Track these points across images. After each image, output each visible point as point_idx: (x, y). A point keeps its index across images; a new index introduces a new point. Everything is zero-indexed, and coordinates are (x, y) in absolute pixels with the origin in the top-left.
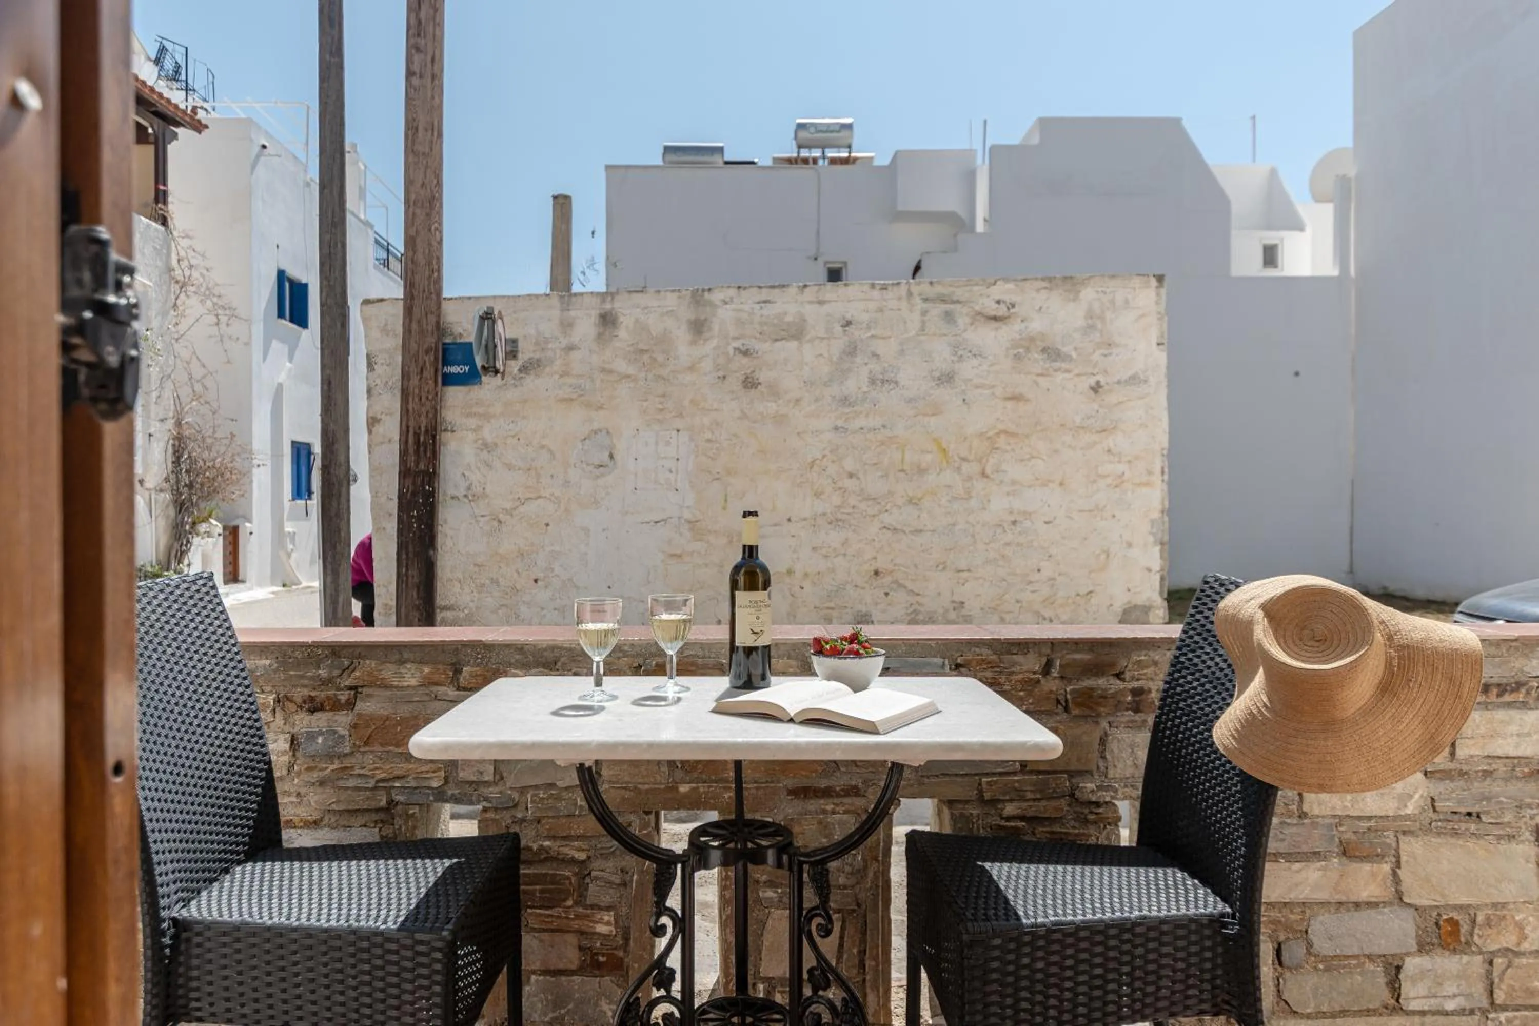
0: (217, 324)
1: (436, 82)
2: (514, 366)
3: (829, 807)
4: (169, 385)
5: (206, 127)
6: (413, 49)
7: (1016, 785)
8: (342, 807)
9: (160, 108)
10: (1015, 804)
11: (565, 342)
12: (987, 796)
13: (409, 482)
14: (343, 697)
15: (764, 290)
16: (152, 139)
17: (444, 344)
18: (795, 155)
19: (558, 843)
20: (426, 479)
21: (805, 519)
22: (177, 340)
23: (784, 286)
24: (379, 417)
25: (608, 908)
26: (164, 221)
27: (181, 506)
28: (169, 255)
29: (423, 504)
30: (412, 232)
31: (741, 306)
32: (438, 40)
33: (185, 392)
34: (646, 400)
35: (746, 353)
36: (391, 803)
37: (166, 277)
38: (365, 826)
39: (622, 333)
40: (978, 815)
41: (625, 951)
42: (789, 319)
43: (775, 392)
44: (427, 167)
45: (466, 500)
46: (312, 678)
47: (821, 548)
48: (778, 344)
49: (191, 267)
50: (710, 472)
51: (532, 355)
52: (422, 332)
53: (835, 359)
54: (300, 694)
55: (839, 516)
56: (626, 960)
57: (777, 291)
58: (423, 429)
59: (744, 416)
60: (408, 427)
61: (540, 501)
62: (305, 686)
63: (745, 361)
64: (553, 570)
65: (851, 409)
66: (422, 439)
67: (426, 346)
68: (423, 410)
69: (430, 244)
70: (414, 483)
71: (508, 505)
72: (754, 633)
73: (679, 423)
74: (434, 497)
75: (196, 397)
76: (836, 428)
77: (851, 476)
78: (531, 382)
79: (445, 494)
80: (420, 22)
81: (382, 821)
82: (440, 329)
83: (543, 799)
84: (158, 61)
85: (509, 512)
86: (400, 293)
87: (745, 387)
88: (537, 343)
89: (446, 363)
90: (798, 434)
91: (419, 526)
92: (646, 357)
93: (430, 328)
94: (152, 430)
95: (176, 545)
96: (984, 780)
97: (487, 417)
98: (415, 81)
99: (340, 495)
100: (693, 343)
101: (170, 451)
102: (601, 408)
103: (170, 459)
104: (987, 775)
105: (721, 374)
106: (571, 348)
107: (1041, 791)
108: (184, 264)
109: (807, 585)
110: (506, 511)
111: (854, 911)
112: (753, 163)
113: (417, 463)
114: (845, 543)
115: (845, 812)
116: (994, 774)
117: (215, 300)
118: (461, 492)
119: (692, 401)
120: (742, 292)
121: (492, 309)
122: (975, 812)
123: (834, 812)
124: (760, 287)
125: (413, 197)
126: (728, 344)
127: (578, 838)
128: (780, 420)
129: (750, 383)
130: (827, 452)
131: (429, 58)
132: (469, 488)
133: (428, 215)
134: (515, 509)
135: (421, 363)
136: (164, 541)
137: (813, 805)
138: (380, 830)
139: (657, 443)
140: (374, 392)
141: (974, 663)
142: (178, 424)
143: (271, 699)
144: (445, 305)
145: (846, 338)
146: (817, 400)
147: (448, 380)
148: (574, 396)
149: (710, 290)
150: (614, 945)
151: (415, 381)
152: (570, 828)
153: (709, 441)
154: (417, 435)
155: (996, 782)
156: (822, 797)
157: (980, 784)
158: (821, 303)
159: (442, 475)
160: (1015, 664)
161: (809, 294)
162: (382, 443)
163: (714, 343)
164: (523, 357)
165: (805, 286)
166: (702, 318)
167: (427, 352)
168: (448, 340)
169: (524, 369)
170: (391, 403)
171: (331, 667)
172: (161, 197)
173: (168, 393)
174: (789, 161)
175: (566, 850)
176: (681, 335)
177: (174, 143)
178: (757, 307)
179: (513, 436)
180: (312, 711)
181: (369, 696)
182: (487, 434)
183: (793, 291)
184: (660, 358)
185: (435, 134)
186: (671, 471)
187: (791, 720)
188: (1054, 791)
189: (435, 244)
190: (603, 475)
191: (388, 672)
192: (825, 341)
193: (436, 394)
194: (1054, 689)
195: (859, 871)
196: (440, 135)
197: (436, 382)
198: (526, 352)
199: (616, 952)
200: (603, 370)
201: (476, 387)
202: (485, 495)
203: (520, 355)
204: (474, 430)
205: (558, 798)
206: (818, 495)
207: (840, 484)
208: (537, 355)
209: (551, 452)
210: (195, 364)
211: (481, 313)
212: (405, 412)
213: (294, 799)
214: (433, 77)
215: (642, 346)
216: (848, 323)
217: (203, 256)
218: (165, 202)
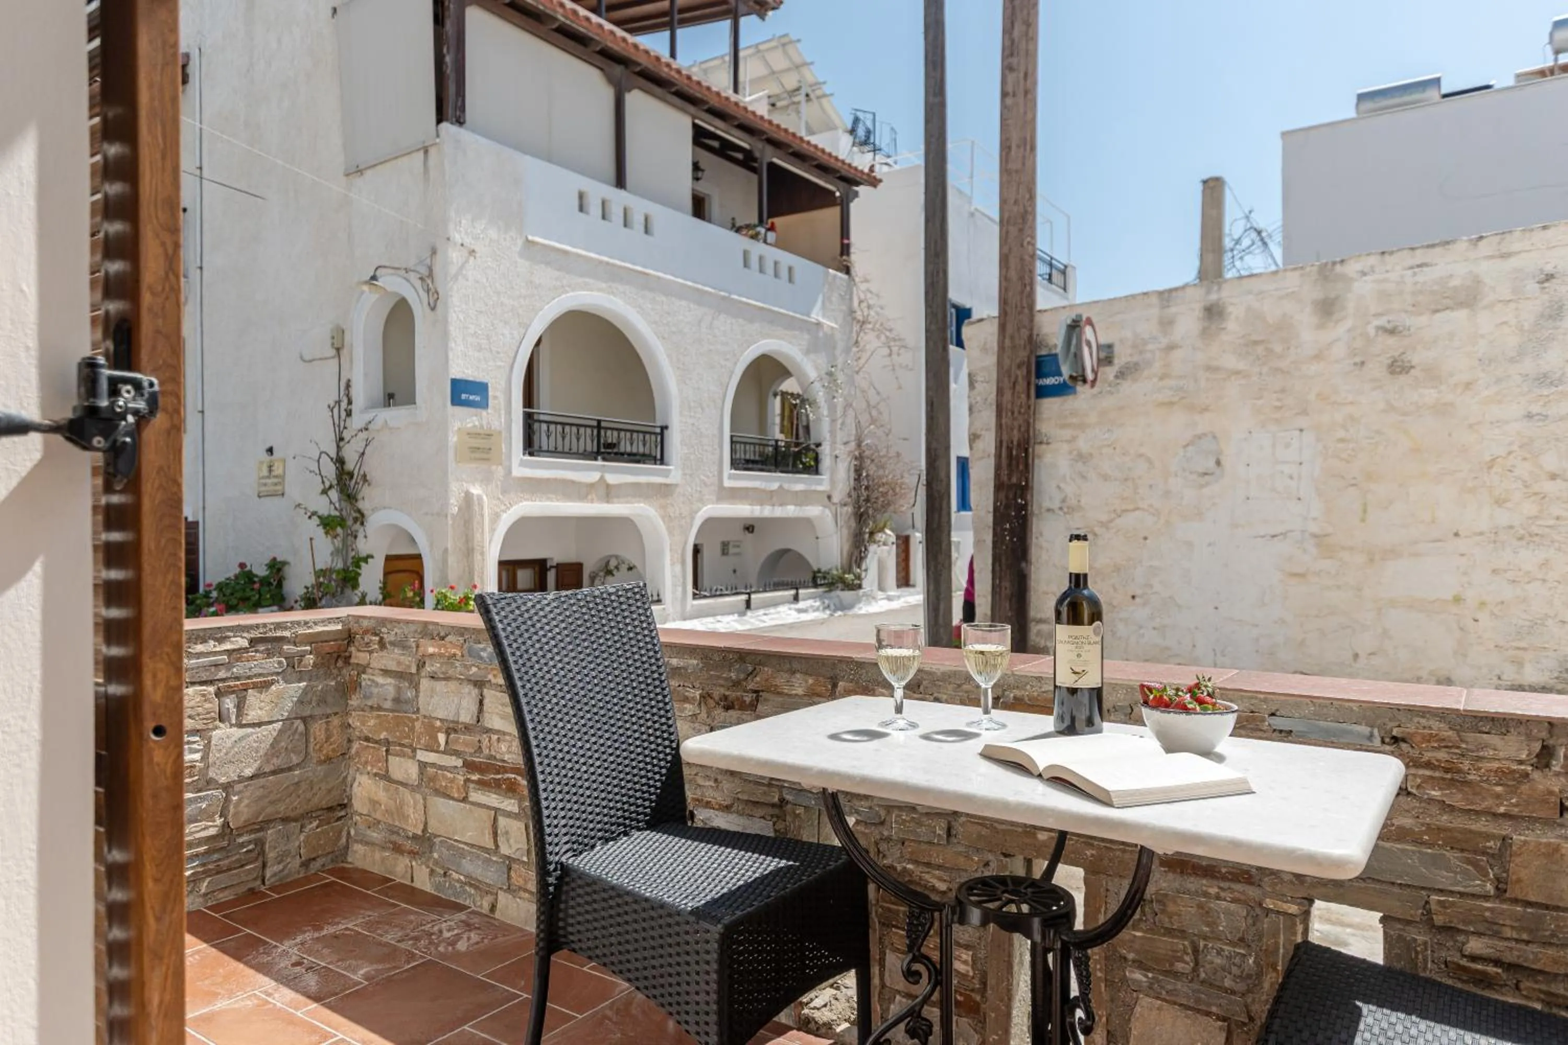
0: (890, 355)
1: (1029, 96)
2: (1109, 373)
3: (1213, 891)
4: (851, 413)
5: (880, 181)
6: (1007, 68)
7: (1487, 914)
8: (746, 798)
9: (844, 173)
10: (1485, 940)
11: (1164, 341)
12: (1439, 920)
13: (1002, 495)
14: (748, 698)
15: (1418, 252)
16: (839, 201)
17: (1038, 357)
18: (1550, 63)
19: (920, 869)
20: (1019, 492)
21: (1481, 534)
22: (857, 372)
23: (1448, 243)
24: (978, 432)
25: (967, 947)
26: (847, 270)
27: (860, 517)
28: (851, 299)
29: (1016, 517)
30: (1006, 250)
31: (1387, 275)
32: (1031, 56)
33: (865, 418)
34: (1260, 398)
35: (1392, 332)
36: (782, 801)
37: (849, 318)
38: (763, 817)
39: (1231, 325)
40: (1425, 943)
41: (983, 997)
42: (1455, 282)
43: (1433, 376)
44: (1019, 184)
45: (1061, 513)
46: (726, 679)
47: (1505, 571)
48: (1438, 315)
49: (869, 307)
50: (1343, 477)
51: (1129, 359)
52: (1014, 347)
53: (1526, 326)
54: (718, 692)
55: (1535, 529)
56: (983, 1006)
57: (1438, 250)
58: (1015, 443)
59: (1390, 408)
60: (1001, 442)
61: (1137, 513)
62: (722, 686)
63: (1391, 341)
64: (1151, 586)
65: (1554, 389)
66: (1014, 453)
67: (1018, 361)
68: (1016, 424)
69: (1022, 259)
70: (1007, 497)
71: (1104, 518)
72: (1075, 673)
73: (1302, 422)
74: (1026, 510)
75: (873, 421)
76: (1529, 416)
77: (1553, 477)
78: (1127, 387)
79: (1040, 507)
80: (1013, 41)
81: (778, 817)
82: (1033, 341)
83: (904, 821)
84: (852, 131)
85: (1105, 525)
86: (995, 313)
87: (1392, 373)
88: (1134, 346)
89: (1039, 375)
90: (1471, 426)
91: (1011, 539)
92: (1260, 350)
93: (1022, 342)
94: (837, 452)
95: (856, 553)
96: (1434, 897)
97: (1082, 427)
98: (1009, 101)
99: (941, 509)
100: (1320, 326)
101: (852, 469)
102: (1206, 409)
103: (853, 475)
104: (1441, 891)
105: (1358, 359)
106: (1171, 347)
107: (1530, 931)
108: (864, 305)
109: (1483, 616)
110: (1103, 524)
111: (1244, 1024)
112: (1488, 87)
113: (1010, 476)
114: (1545, 564)
115: (1233, 901)
116: (1452, 893)
117: (888, 333)
118: (1056, 505)
119: (1318, 395)
120: (1387, 257)
121: (1080, 316)
122: (1420, 938)
123: (1218, 898)
124: (1412, 249)
125: (1006, 215)
126: (1368, 323)
127: (939, 867)
128: (1442, 410)
129: (1398, 367)
130: (1515, 447)
131: (1022, 75)
132: (1064, 501)
133: (1021, 230)
134: (1111, 521)
135: (1013, 379)
136: (846, 548)
137: (1193, 883)
138: (774, 824)
139: (1274, 446)
140: (974, 409)
141: (1418, 738)
142: (859, 445)
143: (698, 693)
144: (1038, 318)
145: (1546, 297)
146: (1498, 381)
147: (1042, 392)
148: (1176, 399)
149: (1342, 261)
150: (971, 986)
151: (1008, 396)
152: (931, 856)
153: (1342, 440)
154: (1010, 450)
155: (1453, 903)
156: (1205, 876)
157: (1427, 902)
158: (1505, 256)
159: (1036, 486)
160: (1486, 746)
161: (1485, 248)
162: (982, 458)
163: (1349, 323)
164: (1119, 362)
165: (1481, 238)
166: (1332, 295)
167: (1019, 366)
168: (1044, 352)
169: (1121, 375)
170: (989, 417)
171: (738, 671)
172: (845, 250)
173: (850, 420)
174: (1542, 73)
175: (927, 877)
176: (1305, 318)
177: (856, 200)
178: (1410, 272)
179: (1109, 446)
180: (727, 708)
181: (766, 700)
182: (1083, 444)
183: (1462, 246)
184: (1278, 348)
185: (1028, 148)
186: (1291, 477)
187: (1040, 776)
188: (1553, 935)
189: (1027, 258)
190: (1207, 484)
191: (780, 680)
192: (1513, 305)
193: (1029, 407)
194: (1556, 789)
195: (1249, 976)
196: (1033, 148)
197: (1028, 396)
198: (1122, 357)
199: (973, 995)
200: (1209, 368)
201: (1071, 397)
202: (1079, 508)
203: (1116, 361)
204: (1069, 442)
205: (920, 824)
206: (1499, 502)
207: (1536, 488)
208: (1135, 359)
209: (1149, 461)
210: (872, 392)
211: (1069, 322)
212: (999, 426)
213: (712, 783)
214: (1026, 93)
215: (1255, 337)
216: (1550, 277)
217: (878, 296)
218: (848, 254)
